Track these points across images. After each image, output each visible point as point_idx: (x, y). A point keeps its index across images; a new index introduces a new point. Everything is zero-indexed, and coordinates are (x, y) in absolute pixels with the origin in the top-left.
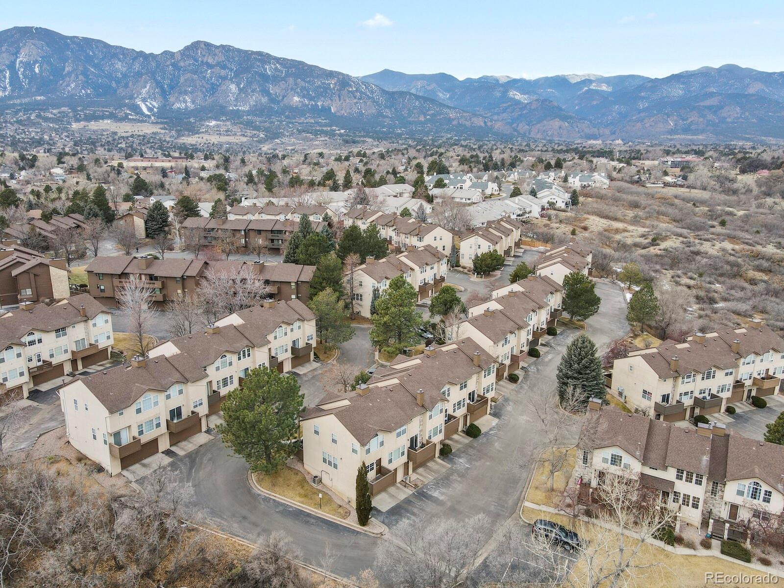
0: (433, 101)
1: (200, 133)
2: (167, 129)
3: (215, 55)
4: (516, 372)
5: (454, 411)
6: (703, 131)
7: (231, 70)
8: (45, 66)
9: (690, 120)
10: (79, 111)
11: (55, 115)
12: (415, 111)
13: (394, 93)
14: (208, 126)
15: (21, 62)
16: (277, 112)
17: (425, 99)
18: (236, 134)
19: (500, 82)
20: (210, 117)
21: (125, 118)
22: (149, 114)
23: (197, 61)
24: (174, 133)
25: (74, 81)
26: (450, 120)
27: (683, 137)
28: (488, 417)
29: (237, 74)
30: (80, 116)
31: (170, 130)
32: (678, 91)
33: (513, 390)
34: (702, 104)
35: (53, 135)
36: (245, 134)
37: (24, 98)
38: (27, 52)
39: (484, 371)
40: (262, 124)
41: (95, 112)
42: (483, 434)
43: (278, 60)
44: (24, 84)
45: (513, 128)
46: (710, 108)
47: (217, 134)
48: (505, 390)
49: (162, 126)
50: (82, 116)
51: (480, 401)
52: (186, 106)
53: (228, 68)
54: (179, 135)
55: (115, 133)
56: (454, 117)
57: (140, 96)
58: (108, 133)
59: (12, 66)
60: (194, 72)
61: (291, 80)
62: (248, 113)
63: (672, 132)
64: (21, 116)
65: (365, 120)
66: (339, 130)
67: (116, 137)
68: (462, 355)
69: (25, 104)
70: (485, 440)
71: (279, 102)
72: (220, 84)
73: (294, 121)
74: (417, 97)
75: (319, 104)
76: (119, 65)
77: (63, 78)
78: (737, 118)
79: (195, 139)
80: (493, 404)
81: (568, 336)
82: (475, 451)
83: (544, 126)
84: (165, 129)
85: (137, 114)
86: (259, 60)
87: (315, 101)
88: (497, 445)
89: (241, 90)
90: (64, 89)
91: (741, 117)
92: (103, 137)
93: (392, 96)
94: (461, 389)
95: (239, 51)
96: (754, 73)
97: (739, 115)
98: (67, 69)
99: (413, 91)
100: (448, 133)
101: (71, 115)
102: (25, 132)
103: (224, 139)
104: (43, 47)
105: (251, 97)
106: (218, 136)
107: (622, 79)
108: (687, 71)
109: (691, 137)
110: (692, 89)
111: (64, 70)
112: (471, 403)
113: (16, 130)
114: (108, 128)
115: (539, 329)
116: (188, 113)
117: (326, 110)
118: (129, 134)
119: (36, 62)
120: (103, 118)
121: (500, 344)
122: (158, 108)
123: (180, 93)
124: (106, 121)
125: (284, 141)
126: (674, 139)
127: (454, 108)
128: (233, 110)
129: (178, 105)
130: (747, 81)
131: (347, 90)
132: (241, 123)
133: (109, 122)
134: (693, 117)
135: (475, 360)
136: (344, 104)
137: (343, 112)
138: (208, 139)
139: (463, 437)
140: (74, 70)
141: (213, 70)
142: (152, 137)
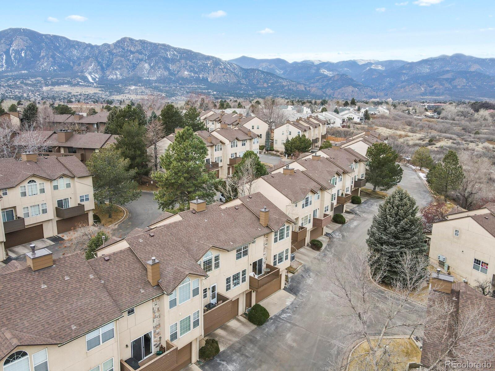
0: (273, 75)
1: (125, 93)
2: (103, 91)
3: (136, 46)
4: (320, 239)
5: (228, 288)
6: (442, 94)
7: (146, 55)
8: (28, 52)
9: (434, 87)
10: (48, 79)
11: (32, 82)
12: (261, 81)
13: (248, 69)
14: (130, 89)
15: (13, 50)
16: (174, 81)
17: (268, 73)
18: (147, 94)
19: (315, 64)
20: (131, 84)
21: (77, 84)
22: (93, 82)
23: (124, 49)
24: (108, 93)
25: (46, 62)
26: (283, 86)
27: (430, 97)
28: (281, 293)
29: (149, 58)
30: (48, 83)
31: (106, 91)
32: (426, 70)
33: (315, 258)
34: (441, 77)
35: (30, 94)
36: (153, 94)
37: (14, 72)
38: (17, 43)
39: (273, 234)
40: (165, 88)
41: (58, 80)
42: (271, 319)
43: (175, 49)
44: (14, 63)
45: (323, 92)
46: (447, 80)
47: (135, 94)
48: (305, 258)
49: (100, 89)
50: (50, 83)
51: (268, 272)
52: (117, 77)
53: (144, 54)
54: (111, 94)
55: (70, 93)
56: (285, 84)
57: (88, 71)
58: (66, 93)
59: (7, 53)
60: (122, 56)
61: (183, 61)
62: (156, 81)
63: (423, 94)
64: (11, 82)
65: (229, 86)
66: (213, 92)
67: (70, 95)
68: (247, 213)
69: (14, 75)
70: (273, 328)
71: (175, 75)
72: (139, 63)
73: (184, 86)
74: (263, 72)
75: (201, 76)
76: (75, 52)
77: (39, 59)
78: (464, 86)
79: (121, 97)
80: (290, 275)
81: (372, 205)
82: (256, 348)
83: (342, 90)
84: (102, 91)
85: (85, 82)
86: (163, 49)
87: (198, 74)
88: (289, 337)
89: (151, 67)
90: (40, 67)
91: (467, 86)
92: (62, 95)
93: (247, 72)
94: (238, 257)
95: (151, 44)
96: (474, 59)
97: (465, 84)
98: (42, 54)
99: (260, 69)
100: (281, 94)
101: (43, 82)
102: (12, 92)
103: (139, 97)
104: (27, 40)
105: (158, 72)
106: (136, 95)
107: (391, 62)
108: (431, 58)
109: (435, 97)
110: (435, 68)
111: (40, 55)
112: (256, 277)
113: (6, 90)
114: (66, 90)
115: (344, 195)
116: (118, 81)
117: (205, 80)
118: (78, 94)
119: (22, 50)
120: (63, 84)
121: (300, 204)
122: (99, 78)
123: (113, 69)
124: (65, 86)
125: (177, 98)
126: (425, 98)
127: (286, 79)
128: (146, 80)
129: (112, 77)
130: (470, 63)
131: (219, 67)
132: (151, 87)
133: (67, 86)
134: (436, 85)
135: (262, 218)
136: (216, 76)
137: (216, 81)
138: (129, 97)
139: (243, 324)
140: (47, 55)
141: (134, 55)
142: (93, 96)
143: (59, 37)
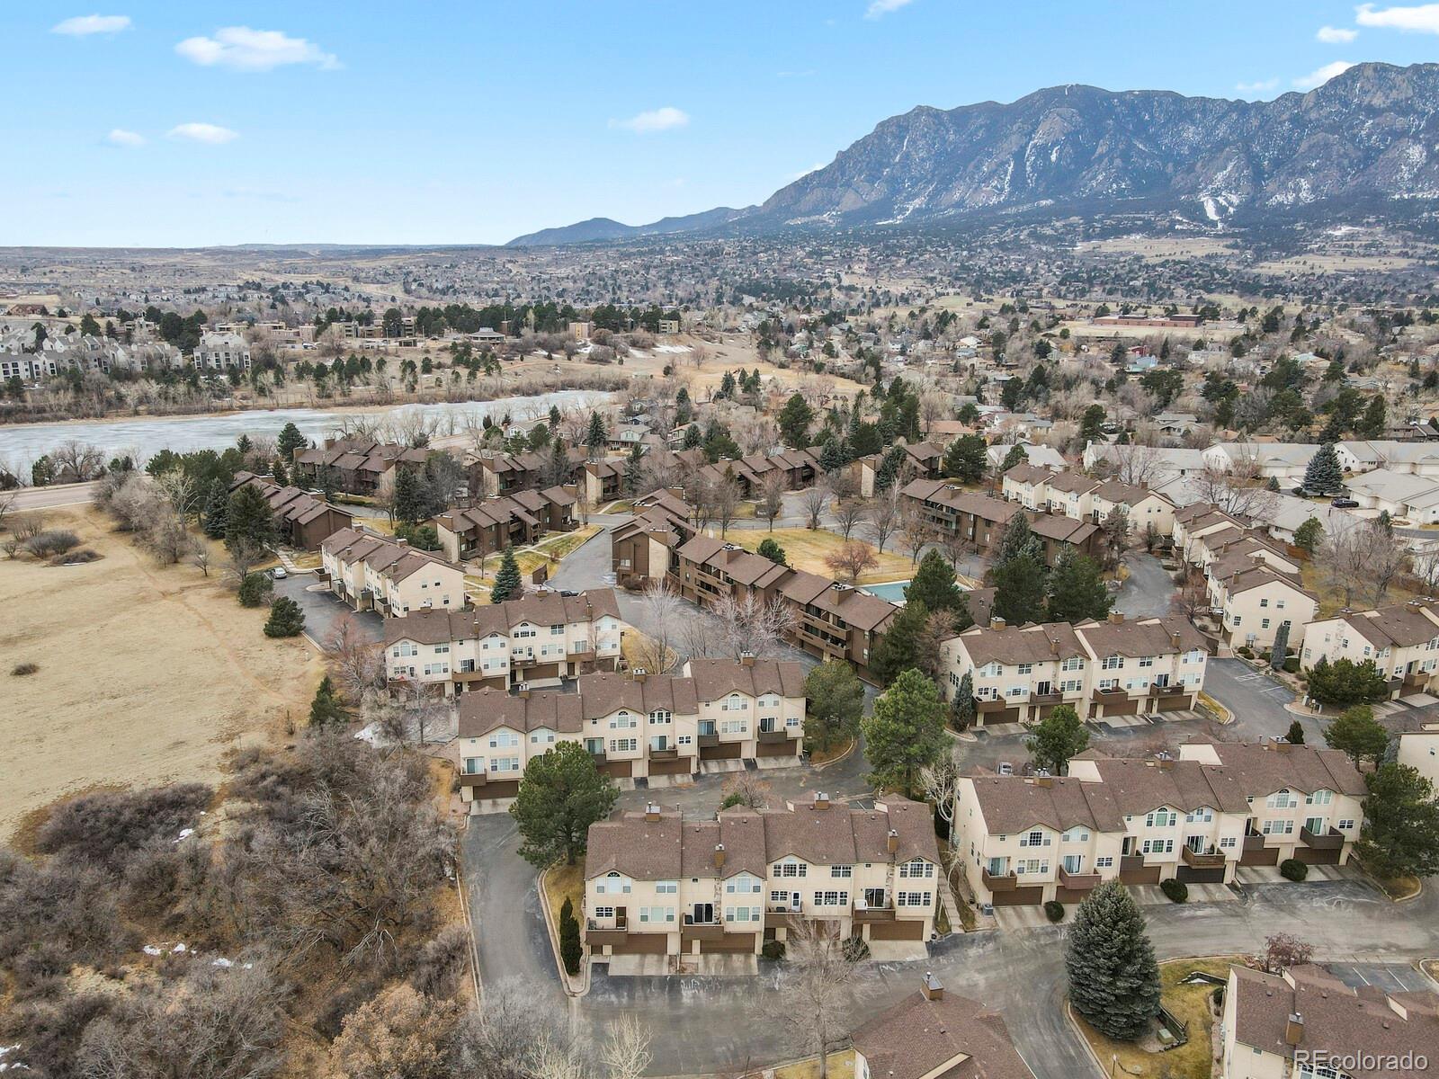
1: (1306, 252)
2: (1238, 247)
3: (1392, 87)
7: (1422, 114)
8: (1068, 149)
10: (1094, 221)
11: (1056, 230)
14: (1328, 237)
15: (1035, 146)
18: (1386, 253)
20: (1338, 219)
21: (1170, 231)
22: (1216, 218)
23: (1347, 104)
24: (1249, 254)
25: (1105, 170)
30: (1094, 230)
31: (1245, 249)
35: (1040, 265)
36: (1410, 252)
37: (1023, 204)
38: (1047, 128)
41: (1121, 221)
44: (1029, 181)
47: (1343, 254)
49: (1230, 241)
50: (1098, 230)
52: (1297, 198)
53: (1415, 112)
54: (1260, 256)
55: (1139, 259)
57: (1210, 187)
58: (1128, 258)
59: (1019, 155)
60: (1334, 128)
64: (1008, 235)
67: (1137, 266)
69: (1021, 214)
72: (1388, 147)
76: (1189, 132)
77: (1089, 164)
79: (1288, 265)
84: (1235, 246)
85: (1194, 221)
89: (1432, 156)
90: (1085, 185)
92: (1116, 266)
98: (1099, 150)
101: (1081, 228)
102: (1002, 262)
103: (1353, 264)
104: (1072, 117)
106: (1343, 258)
111: (1094, 154)
113: (992, 258)
114: (1131, 249)
116: (1298, 211)
118: (1160, 261)
119: (1054, 145)
120: (1130, 231)
122: (1237, 207)
123: (1292, 174)
124: (1133, 237)
128: (1401, 200)
129: (1280, 198)
132: (1411, 228)
133: (1138, 238)
138: (1317, 264)
140: (1111, 150)
141: (1377, 120)
142: (1201, 264)
143: (1156, 93)
